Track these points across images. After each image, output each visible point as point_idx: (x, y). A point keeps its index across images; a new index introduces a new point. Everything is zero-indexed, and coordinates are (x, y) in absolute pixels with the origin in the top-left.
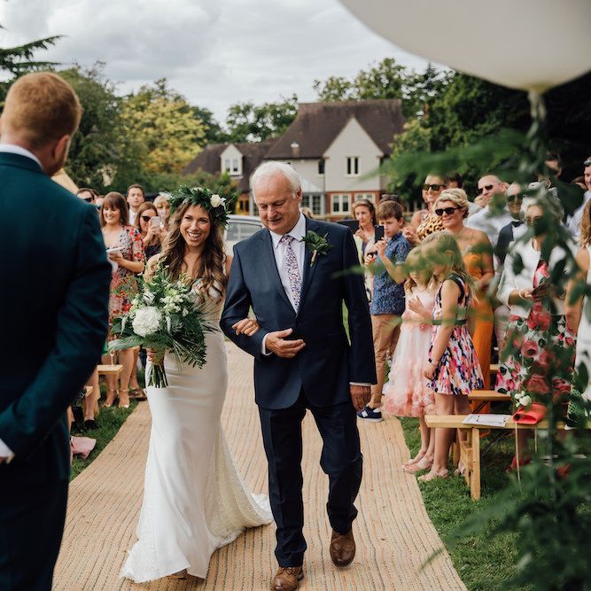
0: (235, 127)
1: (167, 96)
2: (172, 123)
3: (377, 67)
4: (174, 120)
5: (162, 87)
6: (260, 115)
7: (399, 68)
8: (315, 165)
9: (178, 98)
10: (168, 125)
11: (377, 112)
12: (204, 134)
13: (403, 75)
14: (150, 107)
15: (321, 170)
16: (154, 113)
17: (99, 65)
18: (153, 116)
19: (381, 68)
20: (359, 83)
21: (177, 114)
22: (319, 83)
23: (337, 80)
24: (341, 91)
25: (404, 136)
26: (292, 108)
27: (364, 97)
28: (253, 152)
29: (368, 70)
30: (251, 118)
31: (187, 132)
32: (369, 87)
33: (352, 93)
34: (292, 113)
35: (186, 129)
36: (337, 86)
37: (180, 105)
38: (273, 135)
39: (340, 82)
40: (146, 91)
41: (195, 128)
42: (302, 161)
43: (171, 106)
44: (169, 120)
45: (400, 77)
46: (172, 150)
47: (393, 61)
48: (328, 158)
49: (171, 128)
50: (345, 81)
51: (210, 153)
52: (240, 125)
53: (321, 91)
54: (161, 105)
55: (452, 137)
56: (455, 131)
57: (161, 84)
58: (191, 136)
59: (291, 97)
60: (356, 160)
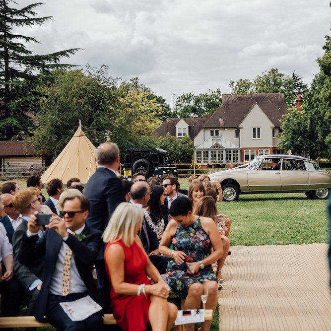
0: (182, 108)
1: (138, 89)
2: (143, 105)
3: (267, 74)
4: (144, 104)
5: (136, 83)
6: (198, 101)
7: (281, 75)
8: (233, 132)
9: (146, 90)
10: (140, 106)
11: (270, 101)
12: (163, 112)
13: (283, 79)
14: (128, 95)
15: (237, 135)
16: (131, 99)
17: (104, 67)
18: (130, 101)
19: (270, 75)
20: (257, 83)
21: (146, 100)
22: (233, 83)
23: (244, 82)
24: (247, 88)
25: (288, 115)
26: (218, 98)
27: (260, 92)
28: (195, 124)
29: (262, 76)
30: (192, 103)
31: (152, 111)
32: (263, 86)
33: (252, 88)
34: (218, 100)
35: (152, 109)
36: (244, 85)
37: (147, 94)
38: (206, 113)
39: (246, 82)
40: (125, 85)
41: (157, 108)
42: (226, 130)
43: (141, 95)
44: (141, 103)
45: (281, 80)
46: (143, 122)
47: (277, 70)
48: (242, 128)
49: (142, 108)
50: (249, 82)
51: (168, 124)
52: (185, 107)
53: (234, 88)
54: (136, 94)
55: (324, 116)
56: (325, 112)
57: (135, 81)
58: (155, 113)
59: (216, 91)
60: (259, 129)
